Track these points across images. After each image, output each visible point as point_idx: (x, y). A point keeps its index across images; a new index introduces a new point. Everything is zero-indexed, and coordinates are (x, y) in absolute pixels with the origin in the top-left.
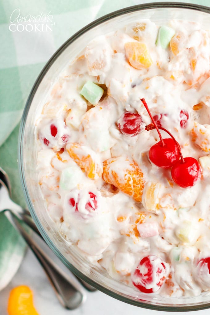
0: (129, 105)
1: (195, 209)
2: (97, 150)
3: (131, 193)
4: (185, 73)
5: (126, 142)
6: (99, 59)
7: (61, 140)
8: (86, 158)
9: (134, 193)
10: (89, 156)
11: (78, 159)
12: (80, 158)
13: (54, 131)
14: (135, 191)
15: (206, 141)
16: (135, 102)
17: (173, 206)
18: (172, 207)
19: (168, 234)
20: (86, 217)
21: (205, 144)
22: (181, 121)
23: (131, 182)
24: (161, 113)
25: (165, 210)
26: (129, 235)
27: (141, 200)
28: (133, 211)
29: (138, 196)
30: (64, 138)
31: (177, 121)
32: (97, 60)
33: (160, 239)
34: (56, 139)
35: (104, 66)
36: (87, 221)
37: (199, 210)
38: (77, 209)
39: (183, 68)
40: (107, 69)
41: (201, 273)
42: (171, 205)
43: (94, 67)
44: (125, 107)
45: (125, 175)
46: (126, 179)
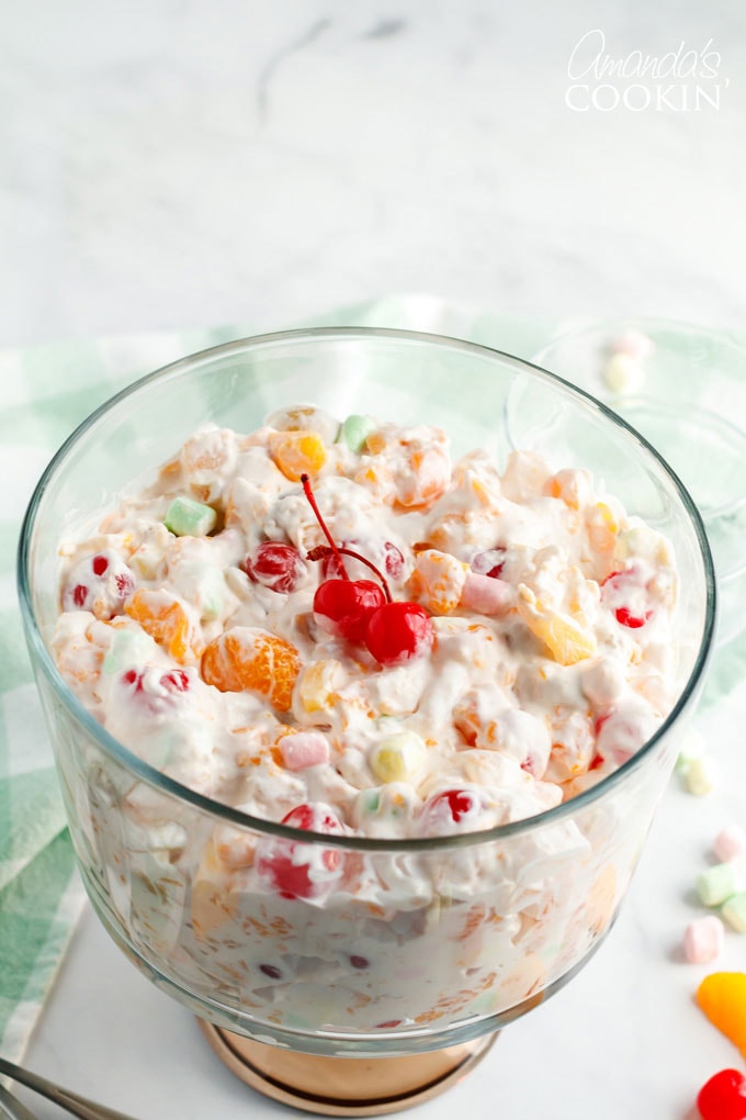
0: (273, 523)
1: (419, 715)
2: (195, 601)
3: (268, 683)
4: (398, 477)
5: (260, 602)
6: (211, 451)
7: (113, 584)
8: (169, 611)
9: (274, 682)
10: (176, 606)
11: (151, 617)
12: (155, 611)
13: (100, 566)
14: (276, 678)
15: (444, 582)
16: (287, 513)
17: (367, 704)
18: (364, 705)
19: (354, 759)
20: (159, 703)
21: (443, 589)
22: (388, 558)
23: (270, 655)
24: (343, 539)
25: (346, 707)
26: (257, 761)
27: (290, 702)
28: (268, 723)
29: (285, 689)
30: (122, 583)
31: (378, 555)
32: (207, 452)
33: (332, 773)
34: (104, 580)
35: (222, 463)
36: (162, 718)
37: (428, 714)
38: (140, 687)
39: (393, 467)
40: (227, 468)
41: (431, 820)
42: (362, 701)
43: (199, 466)
44: (263, 526)
45: (258, 641)
46: (257, 647)
